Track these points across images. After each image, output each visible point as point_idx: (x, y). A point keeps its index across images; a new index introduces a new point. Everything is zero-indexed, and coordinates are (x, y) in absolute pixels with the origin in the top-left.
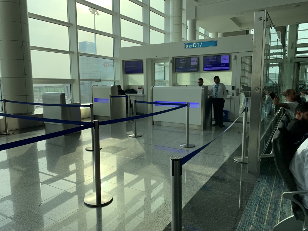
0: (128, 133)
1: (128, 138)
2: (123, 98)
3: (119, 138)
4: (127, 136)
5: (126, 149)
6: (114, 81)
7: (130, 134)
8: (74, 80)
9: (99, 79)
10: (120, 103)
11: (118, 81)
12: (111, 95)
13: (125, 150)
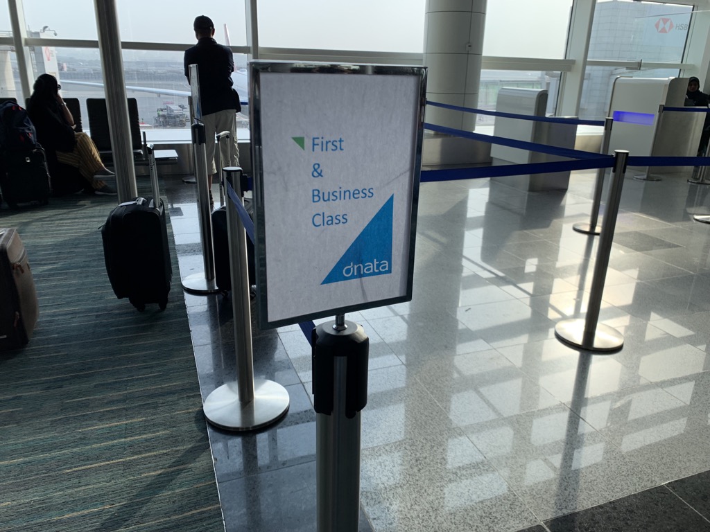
0: (690, 210)
1: (690, 222)
2: (696, 113)
3: (661, 218)
4: (687, 217)
5: (677, 246)
6: (681, 67)
7: (698, 215)
8: (573, 62)
9: (638, 60)
10: (685, 128)
11: (693, 67)
12: (664, 104)
13: (674, 249)
